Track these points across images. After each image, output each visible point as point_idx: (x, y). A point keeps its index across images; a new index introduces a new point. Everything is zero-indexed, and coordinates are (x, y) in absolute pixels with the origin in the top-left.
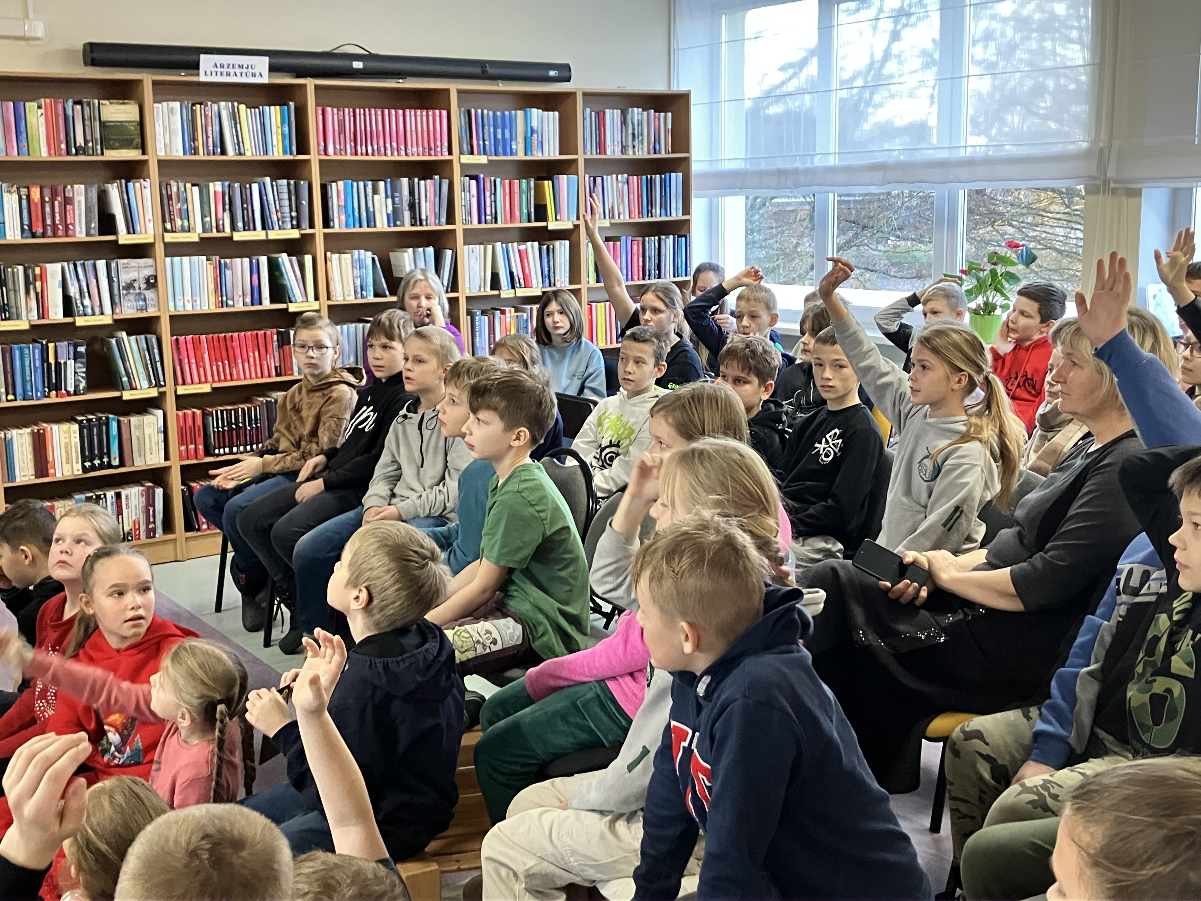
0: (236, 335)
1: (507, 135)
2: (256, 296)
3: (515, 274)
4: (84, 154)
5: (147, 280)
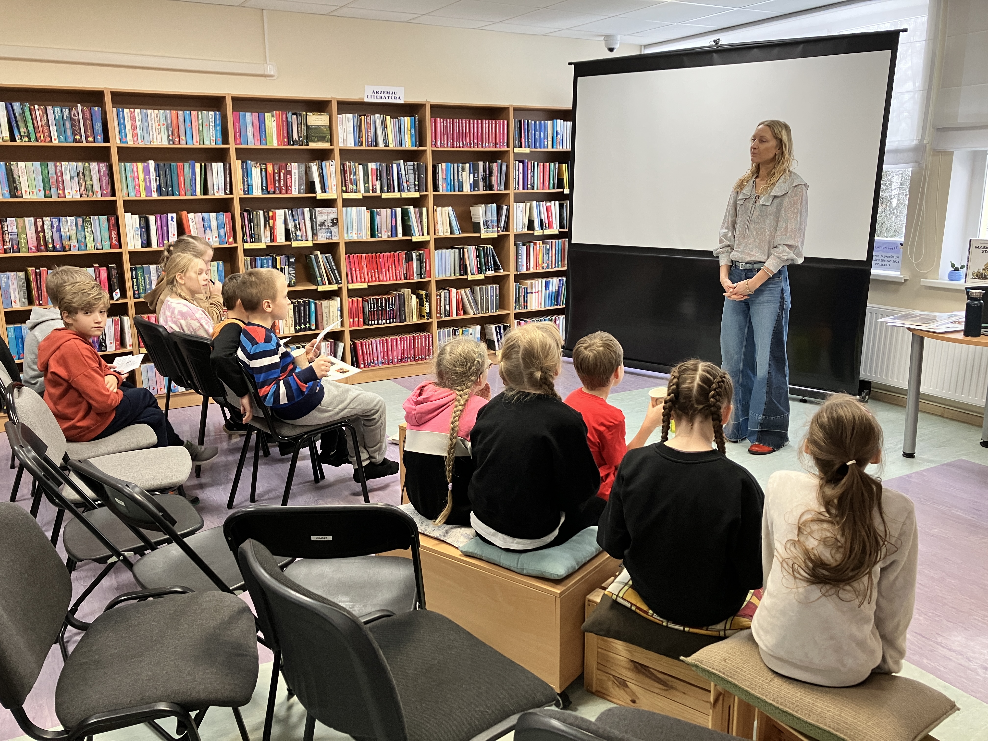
0: (382, 254)
1: (542, 136)
2: (394, 232)
3: (544, 221)
4: (297, 145)
5: (333, 220)
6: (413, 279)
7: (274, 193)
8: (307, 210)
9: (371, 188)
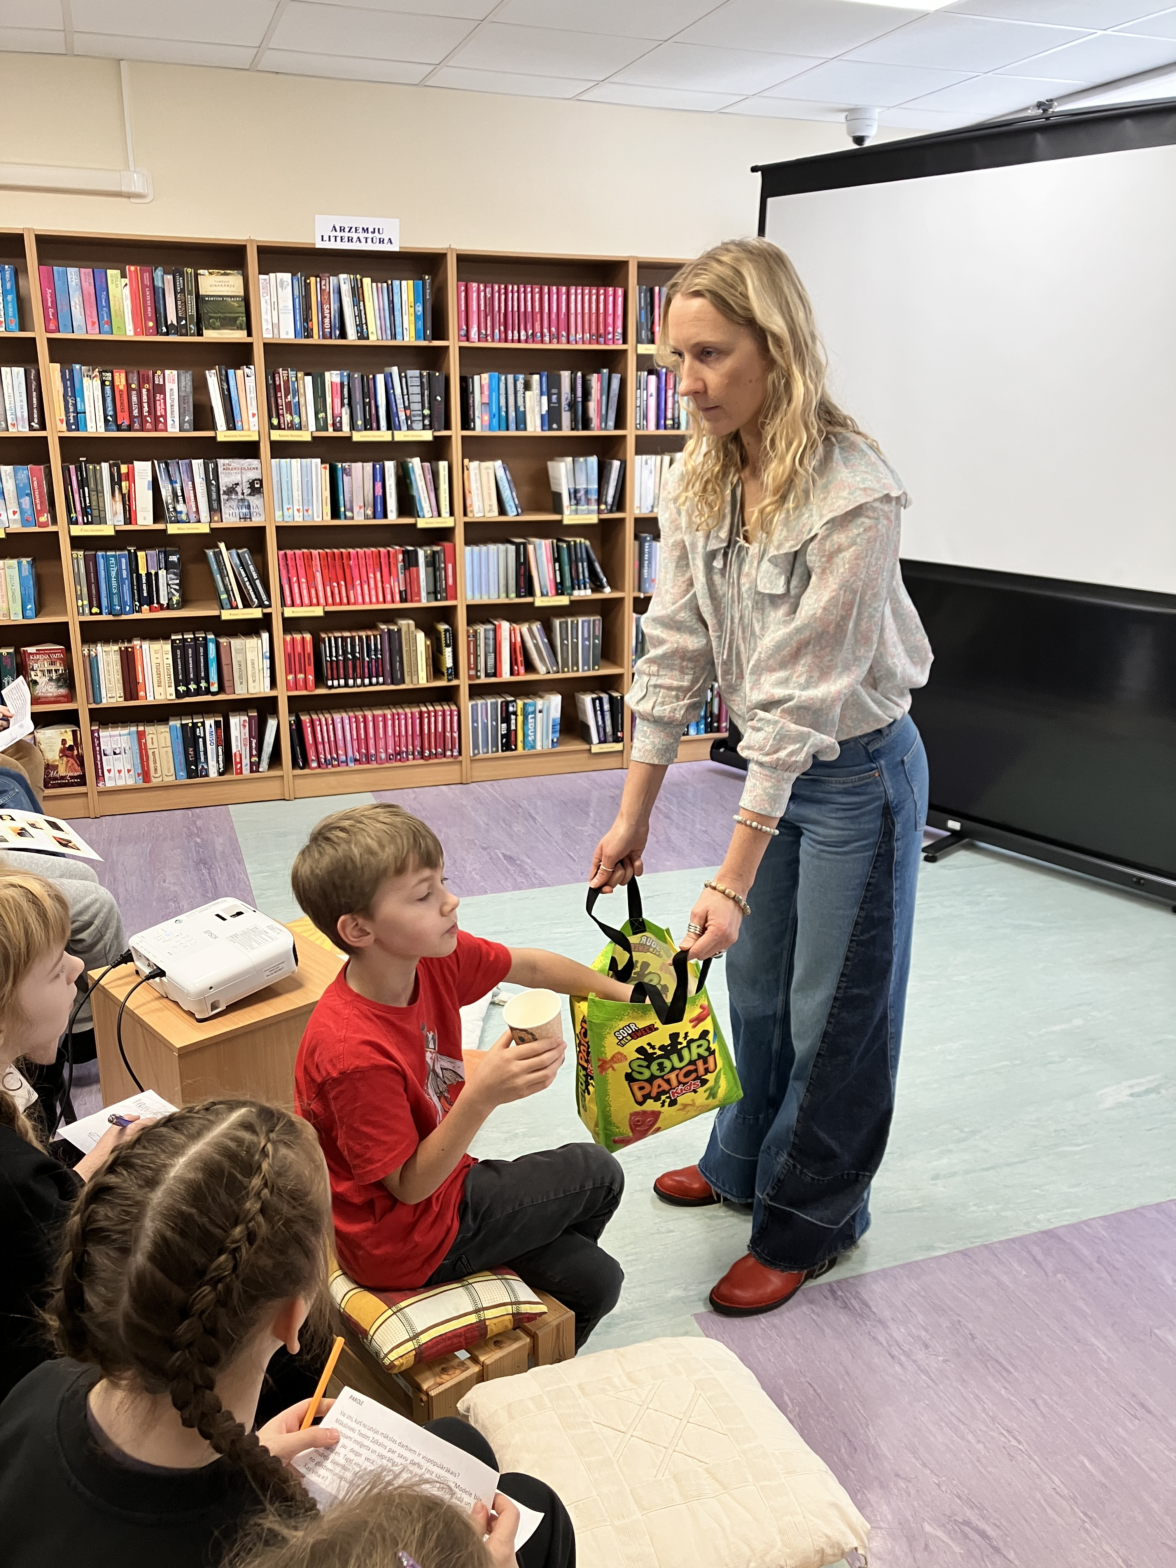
0: (353, 551)
2: (379, 508)
4: (176, 333)
5: (252, 484)
6: (420, 601)
7: (130, 428)
8: (198, 464)
9: (330, 421)
